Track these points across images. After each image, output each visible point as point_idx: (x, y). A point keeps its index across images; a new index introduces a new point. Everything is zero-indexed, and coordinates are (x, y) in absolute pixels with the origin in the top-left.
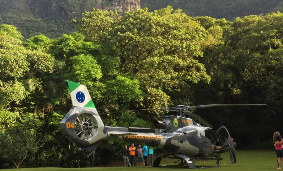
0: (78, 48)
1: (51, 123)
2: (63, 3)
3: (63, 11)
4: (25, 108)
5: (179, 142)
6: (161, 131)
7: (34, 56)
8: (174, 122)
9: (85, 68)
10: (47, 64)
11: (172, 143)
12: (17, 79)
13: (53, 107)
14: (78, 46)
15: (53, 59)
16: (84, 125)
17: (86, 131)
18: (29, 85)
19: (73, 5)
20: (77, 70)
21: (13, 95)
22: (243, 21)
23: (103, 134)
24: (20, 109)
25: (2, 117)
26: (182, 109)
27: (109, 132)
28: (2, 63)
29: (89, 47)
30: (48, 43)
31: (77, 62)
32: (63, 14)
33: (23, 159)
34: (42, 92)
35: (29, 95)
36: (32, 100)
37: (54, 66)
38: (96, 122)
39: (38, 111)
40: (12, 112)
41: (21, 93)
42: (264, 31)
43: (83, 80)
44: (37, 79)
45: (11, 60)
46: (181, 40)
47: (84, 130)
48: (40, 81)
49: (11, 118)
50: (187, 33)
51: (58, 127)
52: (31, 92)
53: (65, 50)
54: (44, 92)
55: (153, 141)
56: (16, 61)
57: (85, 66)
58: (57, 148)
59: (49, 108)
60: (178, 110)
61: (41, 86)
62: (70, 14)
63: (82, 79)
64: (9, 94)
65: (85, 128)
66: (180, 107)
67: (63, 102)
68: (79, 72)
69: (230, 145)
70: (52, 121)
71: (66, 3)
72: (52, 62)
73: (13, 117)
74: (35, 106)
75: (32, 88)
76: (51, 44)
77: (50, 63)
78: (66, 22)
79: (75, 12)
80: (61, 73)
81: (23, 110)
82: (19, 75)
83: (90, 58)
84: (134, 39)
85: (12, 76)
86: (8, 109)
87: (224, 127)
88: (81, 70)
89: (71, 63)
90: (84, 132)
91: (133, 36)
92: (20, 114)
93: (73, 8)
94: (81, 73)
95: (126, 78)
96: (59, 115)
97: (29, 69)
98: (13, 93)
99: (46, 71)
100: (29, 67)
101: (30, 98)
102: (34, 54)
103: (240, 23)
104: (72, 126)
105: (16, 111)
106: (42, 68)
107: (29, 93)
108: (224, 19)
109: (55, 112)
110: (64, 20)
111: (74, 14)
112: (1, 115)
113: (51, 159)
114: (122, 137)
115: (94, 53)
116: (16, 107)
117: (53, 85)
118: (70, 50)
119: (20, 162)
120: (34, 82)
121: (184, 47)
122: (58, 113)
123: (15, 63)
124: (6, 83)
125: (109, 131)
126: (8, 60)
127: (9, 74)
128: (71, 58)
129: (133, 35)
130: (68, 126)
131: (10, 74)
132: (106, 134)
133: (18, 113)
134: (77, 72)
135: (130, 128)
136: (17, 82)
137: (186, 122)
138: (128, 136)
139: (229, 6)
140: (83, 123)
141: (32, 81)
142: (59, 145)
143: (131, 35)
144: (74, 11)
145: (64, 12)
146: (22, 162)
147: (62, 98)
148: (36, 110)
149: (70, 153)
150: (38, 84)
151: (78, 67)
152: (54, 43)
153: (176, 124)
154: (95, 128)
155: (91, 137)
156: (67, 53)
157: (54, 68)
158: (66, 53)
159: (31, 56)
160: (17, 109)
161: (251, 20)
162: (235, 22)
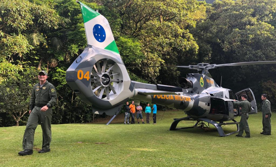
1: (55, 79)
4: (29, 61)
5: (206, 104)
6: (187, 91)
7: (39, 10)
8: (200, 81)
10: (52, 19)
11: (199, 106)
12: (20, 32)
13: (57, 63)
15: (58, 16)
16: (103, 78)
17: (107, 86)
18: (33, 39)
21: (15, 47)
22: (221, 3)
23: (130, 91)
24: (24, 63)
25: (2, 68)
26: (206, 68)
27: (136, 90)
28: (3, 12)
33: (24, 113)
34: (47, 47)
35: (33, 50)
36: (36, 55)
37: (59, 22)
38: (120, 74)
39: (42, 66)
40: (14, 64)
41: (25, 46)
42: (242, 10)
44: (42, 34)
45: (12, 9)
47: (104, 84)
48: (44, 36)
49: (13, 70)
51: (62, 82)
52: (36, 47)
53: (69, 8)
54: (48, 47)
55: (182, 102)
56: (18, 11)
58: (60, 102)
59: (53, 63)
60: (200, 68)
61: (45, 41)
64: (11, 45)
65: (105, 82)
66: (203, 65)
67: (67, 59)
69: (253, 109)
70: (56, 76)
72: (57, 18)
73: (15, 69)
74: (39, 61)
75: (36, 42)
77: (55, 18)
80: (65, 31)
81: (26, 64)
82: (22, 27)
84: (135, 3)
85: (15, 26)
86: (11, 61)
87: (249, 89)
89: (76, 21)
90: (103, 87)
92: (23, 67)
95: (128, 40)
96: (63, 71)
97: (33, 22)
98: (15, 44)
99: (50, 26)
100: (33, 20)
101: (34, 52)
102: (38, 8)
103: (219, 4)
104: (87, 76)
105: (20, 65)
106: (47, 23)
107: (33, 48)
109: (59, 68)
112: (1, 67)
113: (55, 112)
114: (151, 96)
116: (19, 60)
117: (57, 40)
118: (75, 9)
119: (21, 116)
120: (39, 37)
122: (62, 69)
123: (18, 13)
124: (9, 35)
125: (136, 88)
126: (9, 8)
127: (10, 24)
128: (75, 17)
130: (80, 77)
131: (12, 24)
132: (133, 91)
133: (21, 66)
135: (158, 85)
136: (20, 35)
137: (210, 83)
138: (158, 96)
140: (103, 73)
141: (36, 35)
142: (63, 100)
146: (23, 116)
147: (66, 55)
148: (40, 64)
149: (72, 106)
150: (42, 39)
152: (58, 2)
153: (202, 84)
154: (118, 83)
155: (112, 95)
156: (72, 11)
157: (59, 25)
159: (36, 10)
160: (20, 62)
161: (228, 2)
162: (215, 3)
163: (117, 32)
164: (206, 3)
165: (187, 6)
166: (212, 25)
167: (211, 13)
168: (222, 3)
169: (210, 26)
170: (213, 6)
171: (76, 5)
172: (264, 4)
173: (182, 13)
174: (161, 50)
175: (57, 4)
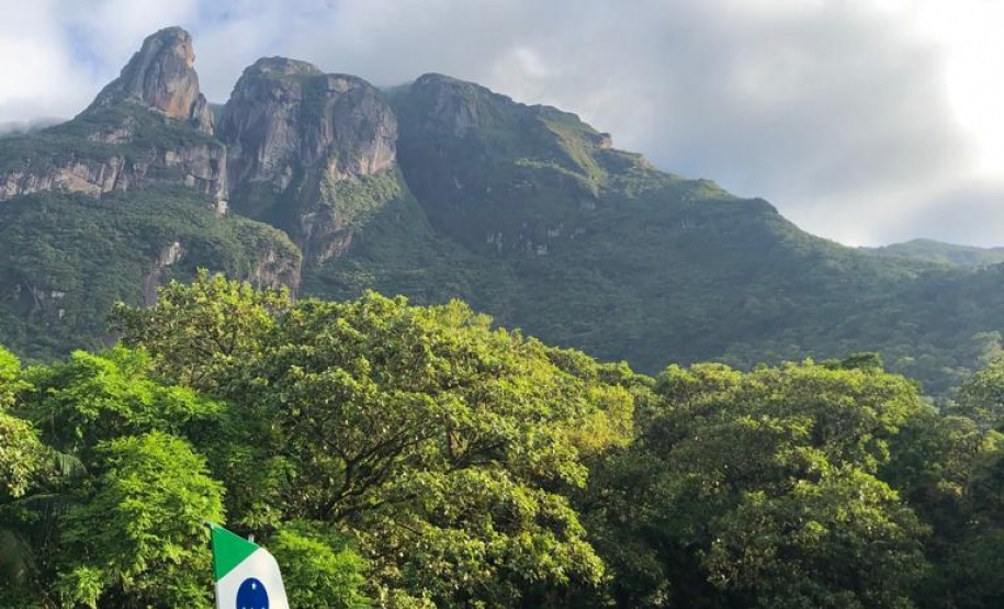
0: (137, 408)
2: (25, 258)
3: (18, 286)
9: (160, 490)
14: (135, 397)
15: (32, 440)
19: (58, 271)
20: (128, 494)
22: (691, 379)
29: (180, 408)
30: (13, 377)
31: (132, 459)
32: (17, 297)
37: (33, 469)
43: (148, 536)
46: (521, 416)
50: (536, 395)
53: (82, 409)
57: (165, 482)
62: (41, 297)
63: (145, 531)
68: (137, 503)
71: (35, 259)
72: (27, 451)
76: (26, 380)
77: (18, 454)
78: (24, 324)
79: (61, 295)
80: (51, 501)
83: (182, 449)
88: (144, 495)
89: (101, 462)
91: (355, 383)
93: (58, 281)
94: (141, 511)
95: (315, 544)
103: (682, 382)
108: (624, 364)
110: (13, 317)
111: (56, 299)
115: (197, 431)
117: (15, 544)
118: (104, 411)
121: (530, 443)
128: (101, 445)
129: (356, 378)
134: (128, 503)
139: (582, 335)
143: (348, 379)
144: (60, 290)
145: (19, 290)
151: (134, 483)
152: (36, 380)
156: (90, 420)
157: (33, 476)
158: (87, 421)
161: (716, 377)
162: (664, 380)
163: (268, 508)
164: (628, 373)
165: (552, 406)
166: (659, 470)
167: (653, 418)
168: (693, 379)
169: (649, 474)
170: (657, 391)
171: (109, 396)
172: (850, 399)
173: (531, 435)
174: (448, 571)
175: (30, 385)
